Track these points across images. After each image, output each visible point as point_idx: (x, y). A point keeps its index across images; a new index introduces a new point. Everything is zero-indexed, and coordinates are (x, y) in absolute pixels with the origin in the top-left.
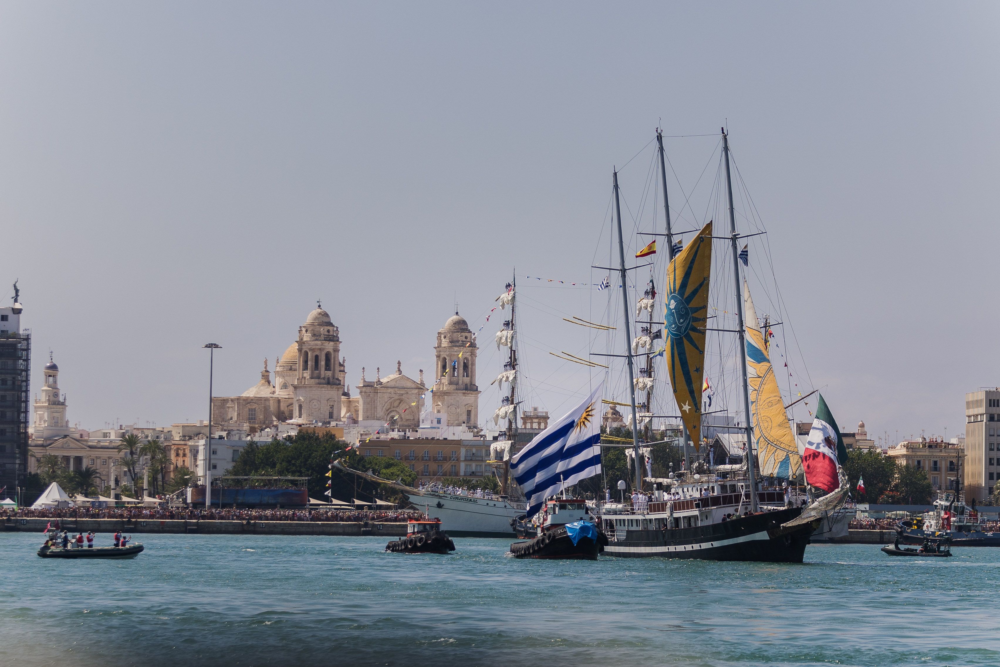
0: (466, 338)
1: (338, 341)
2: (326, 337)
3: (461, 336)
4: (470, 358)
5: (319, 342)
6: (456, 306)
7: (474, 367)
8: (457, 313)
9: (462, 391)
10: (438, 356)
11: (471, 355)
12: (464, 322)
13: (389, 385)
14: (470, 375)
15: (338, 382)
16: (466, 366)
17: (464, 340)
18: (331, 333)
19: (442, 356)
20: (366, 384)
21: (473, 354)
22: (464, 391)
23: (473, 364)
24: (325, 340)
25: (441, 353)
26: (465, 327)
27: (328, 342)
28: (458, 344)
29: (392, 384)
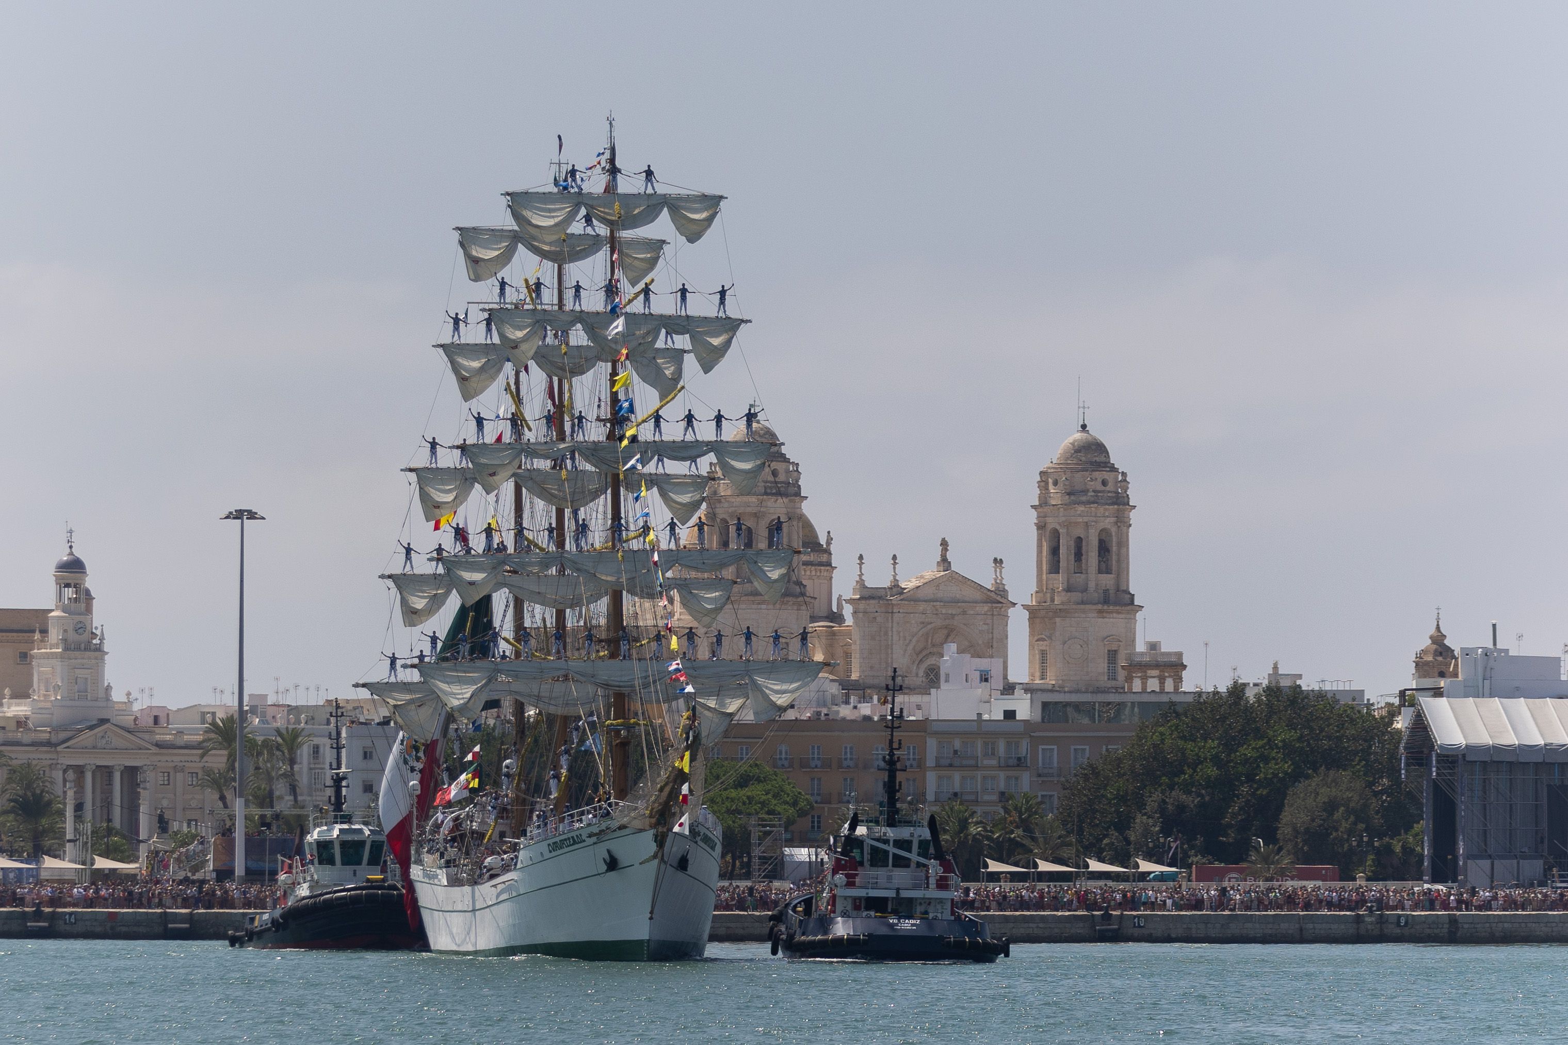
0: (1104, 483)
1: (798, 494)
2: (771, 488)
3: (1092, 480)
4: (1114, 530)
5: (753, 499)
6: (1081, 410)
7: (1123, 550)
8: (1084, 427)
9: (1094, 607)
10: (1041, 527)
11: (1116, 523)
12: (1100, 448)
13: (920, 594)
14: (1114, 568)
15: (798, 590)
16: (1104, 549)
17: (1100, 487)
18: (782, 477)
19: (1050, 527)
20: (867, 594)
21: (1123, 522)
22: (1100, 607)
23: (1123, 543)
24: (766, 494)
25: (1049, 520)
26: (1103, 459)
27: (774, 498)
28: (1084, 498)
29: (929, 592)
